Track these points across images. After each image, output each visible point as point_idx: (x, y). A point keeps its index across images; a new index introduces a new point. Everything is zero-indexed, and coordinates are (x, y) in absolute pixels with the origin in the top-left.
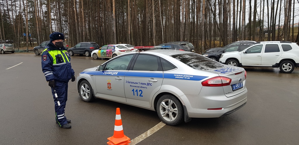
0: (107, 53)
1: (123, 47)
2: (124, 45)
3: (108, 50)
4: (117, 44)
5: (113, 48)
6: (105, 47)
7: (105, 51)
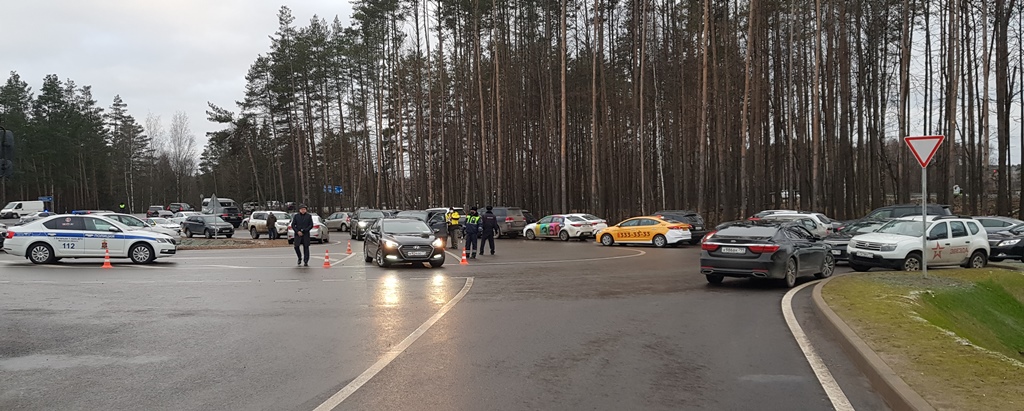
0: (551, 229)
1: (578, 219)
2: (580, 215)
3: (552, 224)
4: (568, 213)
5: (561, 220)
6: (548, 218)
7: (548, 226)
